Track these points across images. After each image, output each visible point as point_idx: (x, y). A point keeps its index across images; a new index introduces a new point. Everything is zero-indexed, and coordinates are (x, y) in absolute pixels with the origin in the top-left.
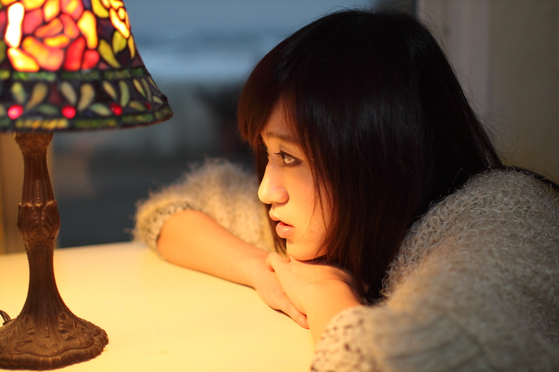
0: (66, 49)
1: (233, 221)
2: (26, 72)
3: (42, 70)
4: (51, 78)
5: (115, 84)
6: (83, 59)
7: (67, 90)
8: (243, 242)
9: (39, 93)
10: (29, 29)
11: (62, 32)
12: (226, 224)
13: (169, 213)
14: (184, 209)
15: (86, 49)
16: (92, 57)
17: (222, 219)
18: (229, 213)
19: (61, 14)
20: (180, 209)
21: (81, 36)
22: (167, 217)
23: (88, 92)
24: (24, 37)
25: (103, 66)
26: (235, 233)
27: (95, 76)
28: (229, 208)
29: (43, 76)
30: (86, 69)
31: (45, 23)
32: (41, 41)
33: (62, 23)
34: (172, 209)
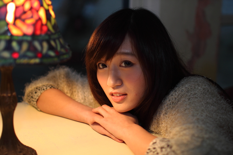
0: (34, 25)
1: (72, 94)
2: (18, 36)
3: (25, 35)
4: (29, 39)
5: (55, 41)
6: (41, 29)
7: (37, 44)
8: (77, 102)
9: (25, 46)
10: (18, 15)
11: (32, 17)
12: (69, 95)
13: (44, 90)
14: (51, 88)
15: (42, 25)
16: (45, 28)
17: (67, 93)
18: (70, 90)
19: (31, 8)
20: (48, 88)
21: (40, 19)
22: (42, 91)
23: (45, 45)
24: (16, 18)
25: (49, 33)
26: (73, 98)
27: (47, 37)
28: (70, 88)
29: (25, 38)
30: (43, 34)
31: (25, 12)
32: (23, 21)
33: (32, 12)
34: (45, 88)
